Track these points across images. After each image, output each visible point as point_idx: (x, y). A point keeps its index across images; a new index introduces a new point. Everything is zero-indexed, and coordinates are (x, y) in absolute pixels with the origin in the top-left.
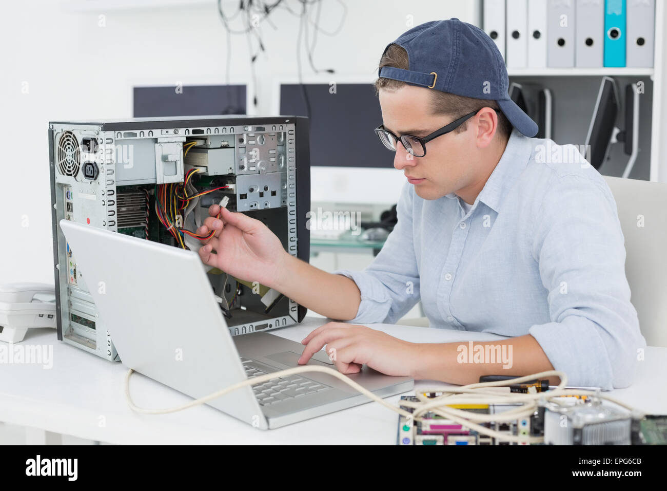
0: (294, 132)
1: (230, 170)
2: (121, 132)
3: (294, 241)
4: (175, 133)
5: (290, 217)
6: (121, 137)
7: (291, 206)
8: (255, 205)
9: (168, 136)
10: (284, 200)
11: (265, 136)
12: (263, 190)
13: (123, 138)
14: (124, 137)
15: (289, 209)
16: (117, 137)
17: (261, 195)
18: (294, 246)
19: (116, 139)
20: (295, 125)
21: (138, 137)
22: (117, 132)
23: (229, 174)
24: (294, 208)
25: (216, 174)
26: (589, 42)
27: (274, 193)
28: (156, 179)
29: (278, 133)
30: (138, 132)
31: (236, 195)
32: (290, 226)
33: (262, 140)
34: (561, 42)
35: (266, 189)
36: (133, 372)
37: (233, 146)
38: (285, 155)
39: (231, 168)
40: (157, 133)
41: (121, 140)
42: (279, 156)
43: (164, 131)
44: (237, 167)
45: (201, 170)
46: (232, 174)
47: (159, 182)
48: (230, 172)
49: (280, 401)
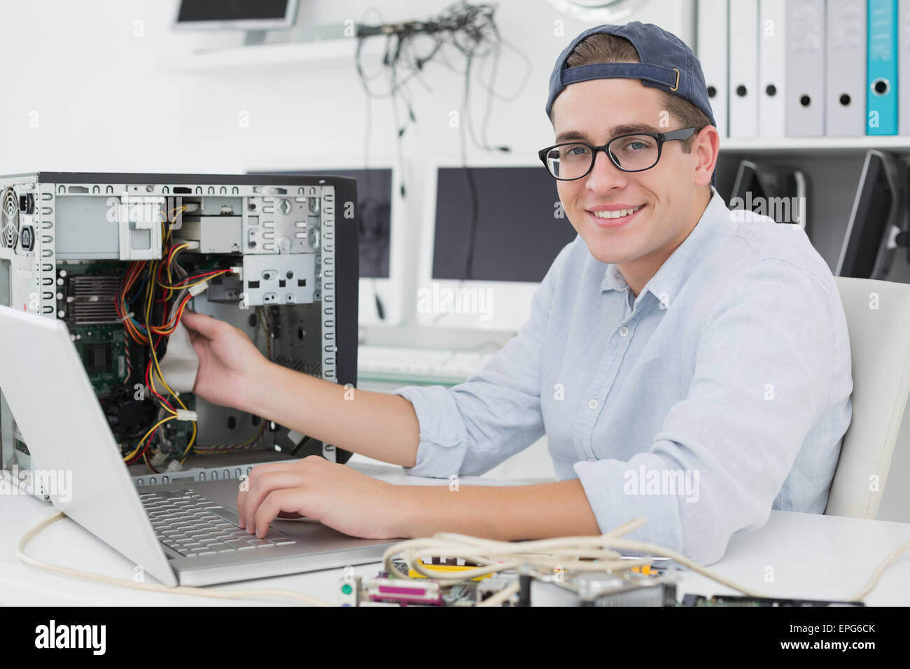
0: (333, 198)
1: (235, 247)
2: (65, 185)
3: (332, 351)
4: (148, 191)
5: (325, 318)
6: (65, 192)
7: (327, 301)
8: (273, 297)
9: (137, 194)
10: (318, 293)
11: (289, 202)
12: (284, 278)
13: (67, 193)
14: (70, 192)
15: (325, 305)
16: (59, 192)
17: (282, 284)
18: (332, 359)
19: (58, 194)
20: (335, 188)
21: (91, 193)
22: (58, 185)
23: (233, 253)
24: (333, 305)
25: (212, 252)
26: (845, 100)
27: (302, 283)
28: (119, 252)
29: (310, 199)
30: (90, 186)
31: (242, 282)
32: (325, 330)
33: (285, 207)
34: (805, 101)
35: (290, 276)
36: (64, 516)
37: (239, 214)
38: (319, 229)
39: (236, 245)
40: (119, 189)
41: (64, 196)
42: (311, 232)
43: (131, 187)
44: (246, 244)
45: (191, 245)
46: (238, 253)
47: (123, 258)
48: (235, 249)
49: (214, 552)
